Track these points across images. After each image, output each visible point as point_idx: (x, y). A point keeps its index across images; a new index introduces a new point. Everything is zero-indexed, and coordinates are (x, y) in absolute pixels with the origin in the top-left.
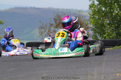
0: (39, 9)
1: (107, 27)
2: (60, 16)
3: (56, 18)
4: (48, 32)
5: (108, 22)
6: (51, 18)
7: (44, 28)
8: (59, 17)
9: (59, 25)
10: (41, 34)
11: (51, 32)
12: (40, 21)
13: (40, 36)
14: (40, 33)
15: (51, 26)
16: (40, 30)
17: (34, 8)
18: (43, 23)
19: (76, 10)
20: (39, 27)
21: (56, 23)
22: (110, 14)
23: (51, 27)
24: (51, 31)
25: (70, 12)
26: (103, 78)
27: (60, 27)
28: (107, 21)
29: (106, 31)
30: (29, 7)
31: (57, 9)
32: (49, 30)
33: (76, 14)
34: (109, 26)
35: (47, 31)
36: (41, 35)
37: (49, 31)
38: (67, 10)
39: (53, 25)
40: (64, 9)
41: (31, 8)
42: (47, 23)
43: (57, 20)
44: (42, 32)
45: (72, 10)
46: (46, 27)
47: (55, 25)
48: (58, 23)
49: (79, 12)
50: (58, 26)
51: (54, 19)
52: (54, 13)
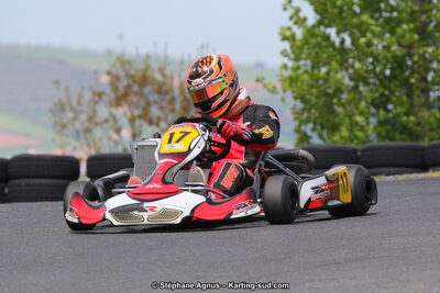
2: (129, 62)
3: (114, 71)
4: (86, 124)
7: (72, 109)
8: (127, 67)
9: (126, 95)
10: (58, 128)
11: (97, 124)
12: (58, 82)
13: (58, 138)
14: (55, 126)
15: (96, 98)
16: (54, 115)
18: (67, 89)
20: (55, 105)
21: (116, 89)
23: (96, 103)
24: (98, 120)
27: (129, 106)
32: (91, 114)
35: (83, 117)
36: (58, 133)
37: (91, 119)
39: (104, 97)
42: (83, 89)
43: (118, 78)
44: (65, 121)
46: (79, 103)
47: (112, 95)
48: (122, 91)
50: (123, 102)
51: (109, 73)
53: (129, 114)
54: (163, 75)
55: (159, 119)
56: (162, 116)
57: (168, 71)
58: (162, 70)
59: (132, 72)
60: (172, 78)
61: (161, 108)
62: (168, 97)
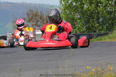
0: (12, 3)
1: (78, 22)
2: (32, 10)
3: (29, 13)
5: (79, 17)
6: (24, 13)
8: (32, 12)
9: (31, 19)
12: (14, 16)
14: (13, 27)
16: (13, 24)
17: (8, 3)
18: (16, 17)
19: (48, 5)
20: (13, 21)
21: (29, 17)
22: (80, 9)
25: (42, 7)
26: (73, 70)
27: (32, 22)
28: (77, 15)
29: (77, 26)
30: (3, 2)
31: (30, 4)
33: (48, 9)
34: (79, 21)
36: (14, 29)
38: (39, 5)
39: (26, 20)
40: (36, 4)
41: (4, 2)
42: (20, 17)
43: (29, 15)
45: (44, 5)
47: (28, 19)
48: (30, 18)
49: (51, 7)
50: (30, 21)
51: (27, 14)
52: (27, 8)
53: (32, 24)
54: (41, 14)
55: (40, 25)
56: (41, 24)
57: (42, 13)
58: (41, 13)
59: (33, 13)
60: (44, 14)
61: (41, 22)
62: (43, 20)
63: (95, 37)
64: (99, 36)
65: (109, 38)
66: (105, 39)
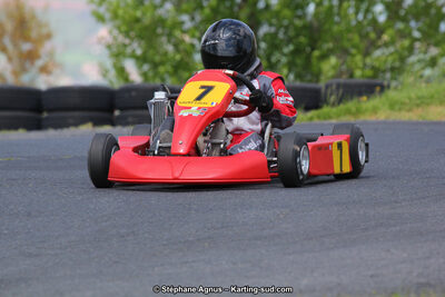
63: (333, 99)
64: (352, 98)
65: (392, 106)
66: (375, 110)
